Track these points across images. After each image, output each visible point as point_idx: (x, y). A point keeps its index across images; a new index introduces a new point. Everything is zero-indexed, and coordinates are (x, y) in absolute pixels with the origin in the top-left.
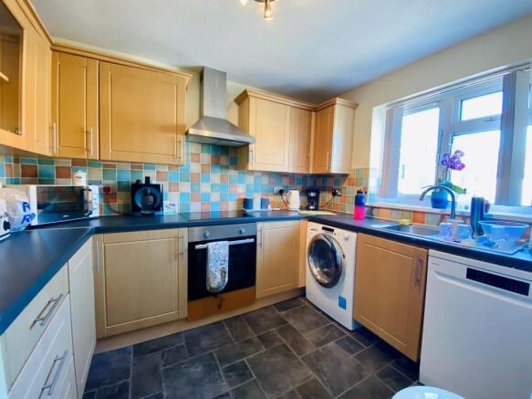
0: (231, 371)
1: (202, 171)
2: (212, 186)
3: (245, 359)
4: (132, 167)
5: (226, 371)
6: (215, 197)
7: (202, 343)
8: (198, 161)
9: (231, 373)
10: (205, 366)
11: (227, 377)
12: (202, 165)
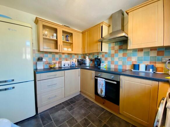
0: (85, 120)
1: (115, 53)
2: (119, 58)
3: (92, 123)
4: (97, 54)
5: (85, 119)
6: (120, 63)
7: (93, 109)
8: (114, 49)
9: (84, 121)
10: (85, 113)
11: (83, 120)
12: (115, 51)
